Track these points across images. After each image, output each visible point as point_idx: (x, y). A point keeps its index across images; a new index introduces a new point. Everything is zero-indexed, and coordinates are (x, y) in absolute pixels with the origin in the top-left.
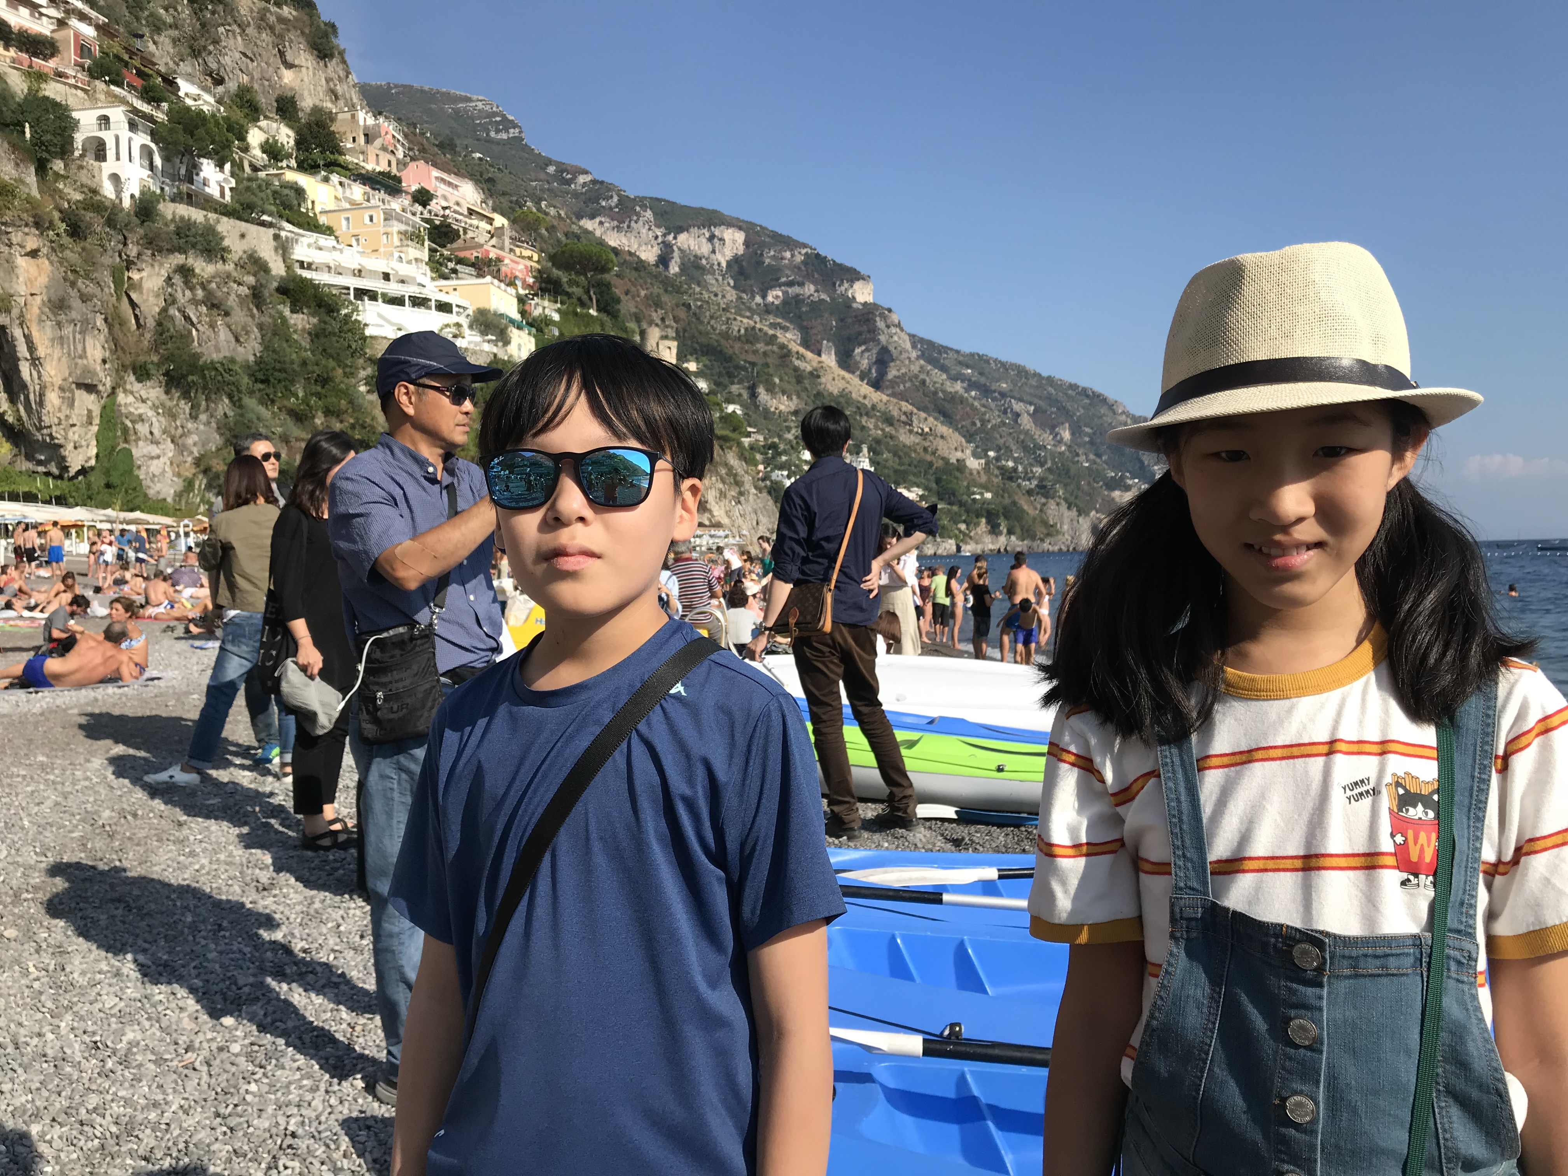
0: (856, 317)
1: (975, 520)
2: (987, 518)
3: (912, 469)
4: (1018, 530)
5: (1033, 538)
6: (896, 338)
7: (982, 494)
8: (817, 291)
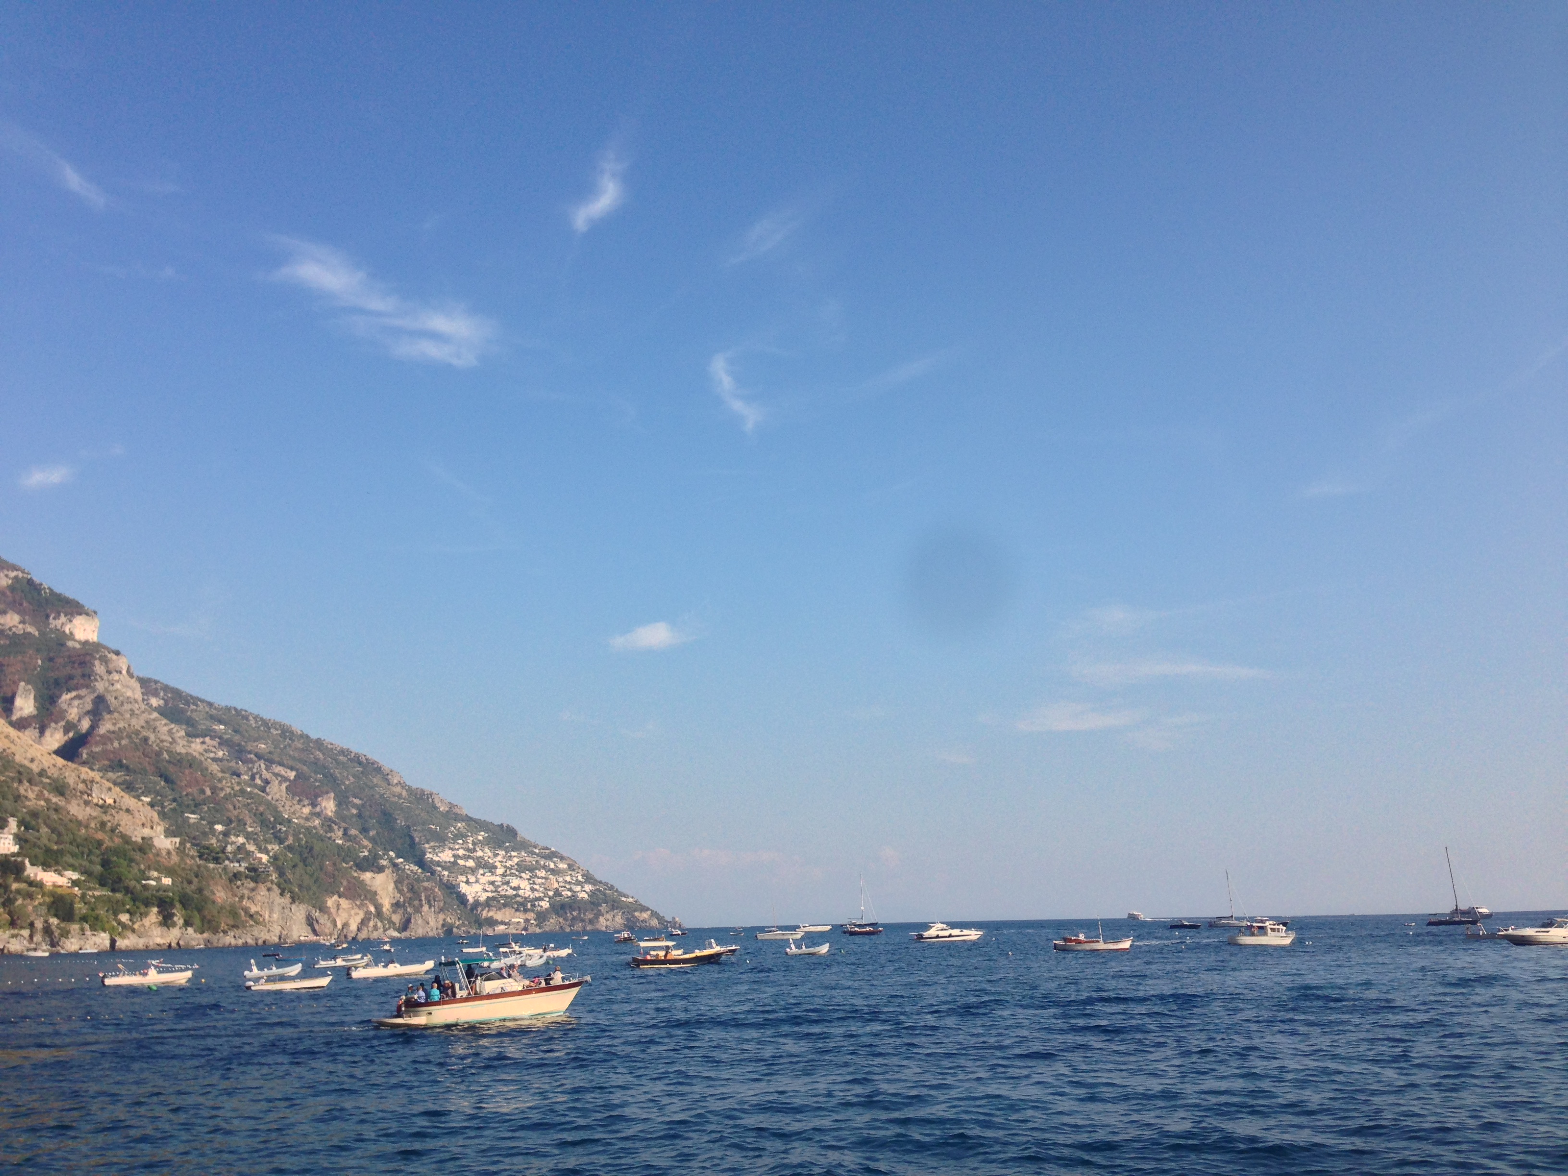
0: (69, 657)
1: (143, 909)
2: (158, 907)
3: (75, 849)
4: (197, 921)
5: (215, 931)
6: (118, 686)
7: (158, 879)
8: (23, 622)
